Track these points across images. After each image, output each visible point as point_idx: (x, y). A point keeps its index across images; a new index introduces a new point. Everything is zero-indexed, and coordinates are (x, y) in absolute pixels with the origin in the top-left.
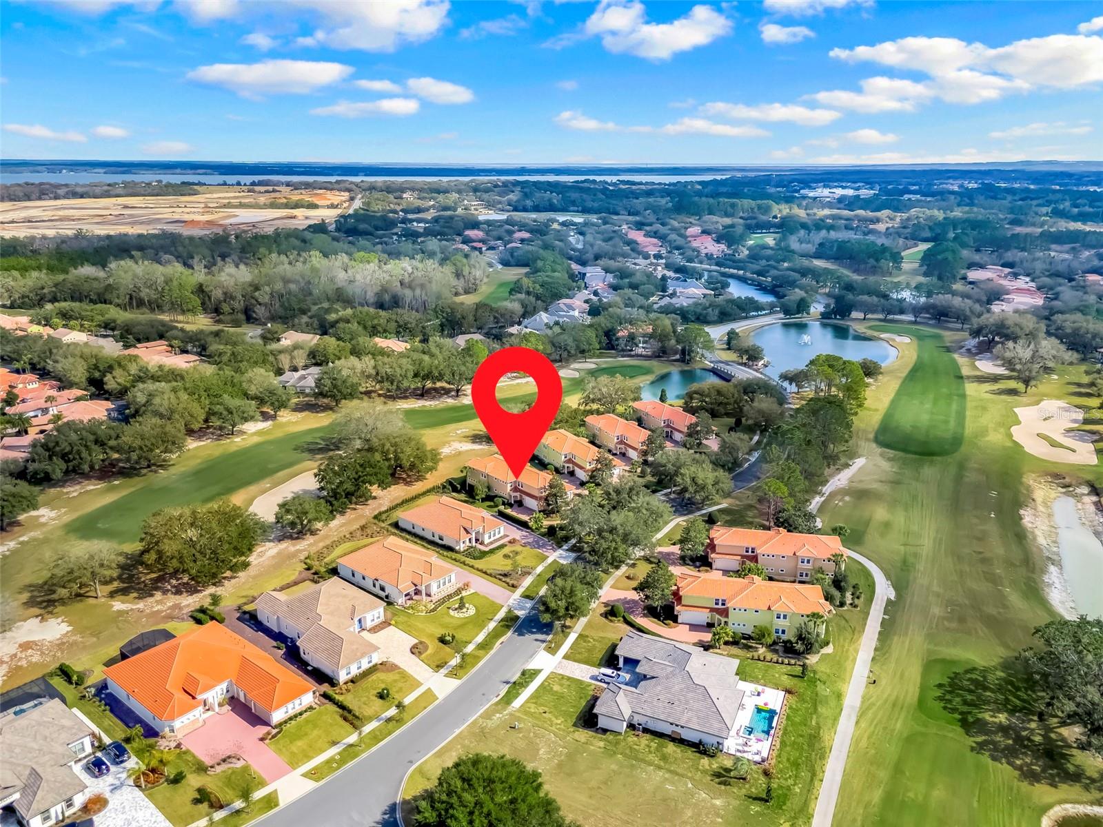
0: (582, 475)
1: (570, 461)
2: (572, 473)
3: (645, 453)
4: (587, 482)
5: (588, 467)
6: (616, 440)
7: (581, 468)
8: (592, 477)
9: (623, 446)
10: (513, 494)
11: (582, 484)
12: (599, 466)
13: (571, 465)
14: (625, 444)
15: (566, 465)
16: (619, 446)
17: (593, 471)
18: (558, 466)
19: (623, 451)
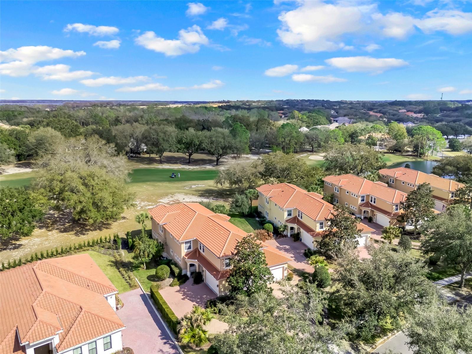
0: (309, 241)
1: (295, 220)
2: (297, 237)
3: (402, 219)
4: (315, 253)
5: (318, 230)
6: (360, 202)
7: (309, 230)
8: (323, 244)
9: (369, 209)
10: (190, 262)
11: (308, 254)
12: (335, 229)
13: (295, 226)
14: (372, 206)
15: (290, 225)
16: (364, 209)
17: (325, 236)
18: (279, 225)
19: (370, 215)
